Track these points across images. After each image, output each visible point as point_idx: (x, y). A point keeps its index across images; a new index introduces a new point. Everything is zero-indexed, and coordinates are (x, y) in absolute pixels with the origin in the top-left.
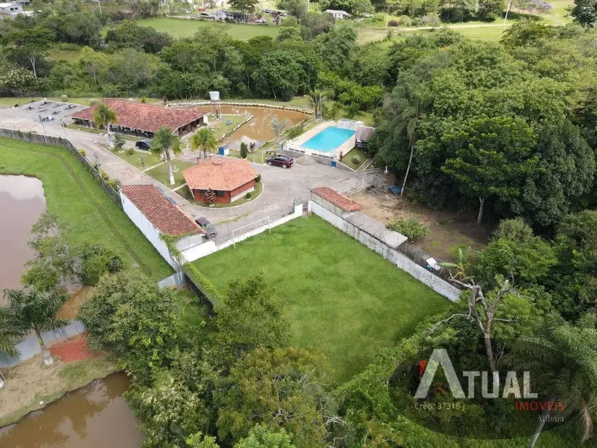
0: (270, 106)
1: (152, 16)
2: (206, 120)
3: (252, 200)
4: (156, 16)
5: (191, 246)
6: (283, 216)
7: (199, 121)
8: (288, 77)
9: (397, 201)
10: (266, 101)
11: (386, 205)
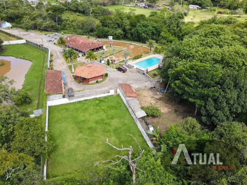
0: (137, 45)
1: (116, 4)
2: (104, 47)
3: (98, 84)
4: (118, 4)
5: (57, 98)
6: (104, 93)
7: (101, 48)
8: (146, 33)
9: (161, 96)
10: (136, 42)
11: (155, 97)
